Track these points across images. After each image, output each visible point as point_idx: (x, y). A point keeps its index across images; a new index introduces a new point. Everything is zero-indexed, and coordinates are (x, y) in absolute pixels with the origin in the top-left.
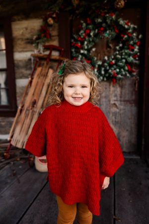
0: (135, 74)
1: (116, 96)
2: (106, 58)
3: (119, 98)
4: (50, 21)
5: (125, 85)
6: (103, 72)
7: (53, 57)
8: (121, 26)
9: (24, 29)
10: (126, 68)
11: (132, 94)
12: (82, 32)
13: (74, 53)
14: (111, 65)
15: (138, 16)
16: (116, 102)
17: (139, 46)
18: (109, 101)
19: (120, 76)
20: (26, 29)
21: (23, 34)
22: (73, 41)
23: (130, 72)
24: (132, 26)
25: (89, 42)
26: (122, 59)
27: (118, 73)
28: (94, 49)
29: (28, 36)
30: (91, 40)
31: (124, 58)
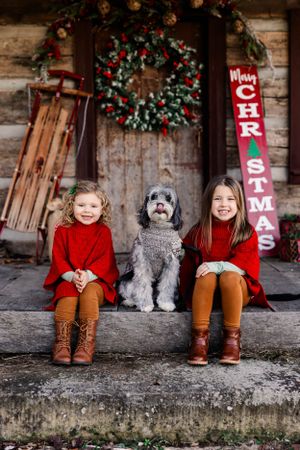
0: (196, 121)
1: (167, 156)
2: (152, 95)
3: (173, 161)
4: (62, 33)
5: (182, 139)
6: (147, 118)
7: (66, 91)
8: (173, 49)
9: (11, 41)
10: (183, 112)
11: (193, 152)
12: (113, 53)
13: (100, 84)
14: (159, 107)
15: (197, 35)
16: (168, 167)
17: (200, 80)
18: (158, 165)
19: (173, 124)
20: (16, 40)
21: (8, 48)
22: (97, 65)
23: (189, 118)
24: (189, 49)
25: (125, 69)
26: (176, 97)
27: (170, 120)
28: (131, 81)
29: (18, 52)
30: (128, 66)
31: (179, 97)
